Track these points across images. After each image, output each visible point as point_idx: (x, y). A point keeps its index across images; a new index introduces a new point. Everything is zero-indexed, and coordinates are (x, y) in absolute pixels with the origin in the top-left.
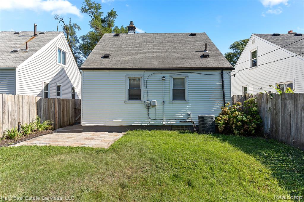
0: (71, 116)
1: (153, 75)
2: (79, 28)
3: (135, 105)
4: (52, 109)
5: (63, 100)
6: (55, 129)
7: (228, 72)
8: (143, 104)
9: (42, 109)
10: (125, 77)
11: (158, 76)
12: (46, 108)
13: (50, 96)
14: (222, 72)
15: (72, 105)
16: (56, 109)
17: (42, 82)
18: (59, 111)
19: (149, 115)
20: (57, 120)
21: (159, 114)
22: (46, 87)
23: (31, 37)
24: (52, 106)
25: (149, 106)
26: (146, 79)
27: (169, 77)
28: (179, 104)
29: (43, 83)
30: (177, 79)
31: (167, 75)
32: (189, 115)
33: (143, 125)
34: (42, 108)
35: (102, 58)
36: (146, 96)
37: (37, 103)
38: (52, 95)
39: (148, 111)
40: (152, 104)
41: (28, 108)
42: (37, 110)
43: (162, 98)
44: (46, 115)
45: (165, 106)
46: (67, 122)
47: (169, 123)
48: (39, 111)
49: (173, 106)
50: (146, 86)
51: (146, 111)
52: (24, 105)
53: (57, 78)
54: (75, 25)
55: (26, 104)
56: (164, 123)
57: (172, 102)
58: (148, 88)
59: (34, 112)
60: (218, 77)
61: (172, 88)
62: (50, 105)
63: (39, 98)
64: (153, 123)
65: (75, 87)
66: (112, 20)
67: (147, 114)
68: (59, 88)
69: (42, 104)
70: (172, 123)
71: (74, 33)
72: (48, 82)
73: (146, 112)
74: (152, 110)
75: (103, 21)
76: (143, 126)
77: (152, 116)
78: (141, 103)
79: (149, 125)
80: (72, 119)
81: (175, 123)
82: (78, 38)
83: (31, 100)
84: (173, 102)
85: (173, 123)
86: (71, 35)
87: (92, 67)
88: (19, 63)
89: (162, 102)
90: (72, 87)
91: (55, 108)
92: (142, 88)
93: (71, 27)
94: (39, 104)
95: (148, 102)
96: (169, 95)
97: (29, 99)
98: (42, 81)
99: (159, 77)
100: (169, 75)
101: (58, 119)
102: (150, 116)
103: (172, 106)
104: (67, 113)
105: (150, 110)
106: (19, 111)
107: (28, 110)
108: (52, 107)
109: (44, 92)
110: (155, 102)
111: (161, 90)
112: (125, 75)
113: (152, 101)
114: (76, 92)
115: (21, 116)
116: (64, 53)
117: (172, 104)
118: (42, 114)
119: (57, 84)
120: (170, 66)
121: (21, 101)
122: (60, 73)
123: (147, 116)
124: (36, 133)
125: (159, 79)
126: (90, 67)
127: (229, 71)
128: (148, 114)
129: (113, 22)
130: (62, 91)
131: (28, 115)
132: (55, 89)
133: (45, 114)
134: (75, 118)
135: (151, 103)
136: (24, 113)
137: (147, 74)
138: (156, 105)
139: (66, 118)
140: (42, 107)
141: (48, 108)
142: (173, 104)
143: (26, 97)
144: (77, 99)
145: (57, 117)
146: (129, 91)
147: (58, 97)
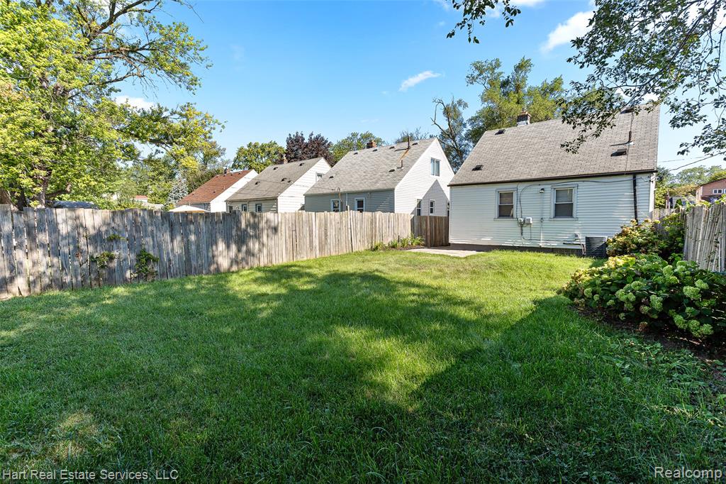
2: (466, 105)
3: (506, 223)
4: (424, 227)
5: (435, 217)
6: (426, 246)
7: (645, 177)
8: (515, 222)
9: (416, 226)
10: (495, 192)
11: (536, 188)
12: (419, 225)
13: (422, 214)
14: (634, 177)
16: (428, 227)
18: (431, 229)
19: (522, 235)
20: (429, 238)
21: (535, 234)
22: (419, 205)
23: (405, 151)
24: (424, 223)
25: (522, 225)
26: (520, 193)
27: (550, 189)
28: (563, 222)
29: (416, 200)
30: (562, 190)
31: (548, 187)
32: (576, 236)
35: (474, 170)
36: (519, 212)
38: (425, 212)
39: (522, 230)
40: (526, 222)
41: (405, 225)
42: (411, 227)
43: (539, 214)
45: (543, 224)
47: (548, 244)
48: (413, 227)
49: (554, 224)
50: (520, 201)
51: (519, 229)
53: (430, 192)
54: (460, 102)
55: (403, 221)
56: (541, 244)
57: (553, 219)
58: (522, 203)
59: (409, 228)
60: (629, 184)
61: (553, 202)
62: (422, 223)
63: (413, 215)
64: (528, 244)
66: (523, 77)
67: (520, 233)
68: (432, 204)
69: (415, 221)
70: (552, 244)
71: (458, 114)
72: (421, 199)
73: (520, 231)
74: (526, 229)
75: (505, 84)
76: (515, 246)
77: (526, 235)
78: (513, 221)
79: (522, 246)
80: (445, 239)
81: (556, 244)
82: (465, 121)
83: (407, 218)
84: (555, 219)
85: (554, 244)
86: (454, 119)
87: (460, 183)
88: (396, 183)
89: (540, 219)
90: (448, 201)
91: (426, 225)
92: (515, 203)
93: (454, 107)
94: (412, 221)
95: (522, 219)
96: (550, 211)
97: (404, 216)
98: (415, 198)
99: (537, 190)
100: (550, 186)
101: (430, 236)
102: (524, 236)
103: (552, 224)
105: (523, 228)
106: (398, 227)
108: (424, 225)
109: (417, 209)
110: (530, 219)
111: (539, 205)
112: (496, 189)
113: (527, 218)
115: (400, 231)
116: (438, 162)
117: (553, 222)
118: (415, 231)
119: (430, 200)
120: (554, 175)
121: (399, 219)
122: (433, 187)
123: (520, 235)
124: (411, 247)
125: (536, 192)
126: (458, 183)
127: (648, 175)
128: (522, 233)
129: (524, 79)
130: (435, 208)
131: (405, 231)
132: (428, 205)
133: (418, 231)
135: (524, 221)
137: (521, 186)
138: (531, 222)
139: (438, 238)
141: (421, 226)
142: (555, 222)
145: (429, 234)
146: (500, 207)
147: (431, 214)
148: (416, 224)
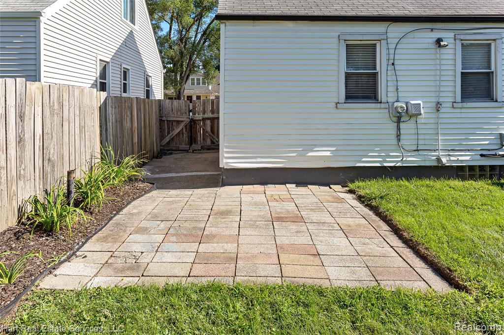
0: (155, 139)
1: (411, 35)
3: (364, 112)
4: (127, 125)
8: (382, 111)
9: (111, 124)
10: (336, 40)
11: (426, 36)
12: (116, 122)
13: (111, 93)
15: (156, 112)
16: (132, 123)
17: (95, 59)
18: (139, 128)
19: (399, 140)
20: (136, 149)
21: (427, 137)
24: (127, 116)
25: (399, 117)
26: (392, 46)
27: (452, 41)
29: (98, 61)
30: (472, 45)
31: (447, 35)
33: (386, 165)
34: (109, 122)
36: (391, 89)
37: (100, 108)
38: (114, 89)
39: (399, 129)
40: (411, 110)
41: (83, 124)
42: (101, 126)
43: (433, 94)
44: (117, 138)
45: (441, 115)
46: (151, 150)
47: (452, 158)
48: (105, 129)
49: (463, 115)
50: (393, 64)
52: (72, 115)
53: (122, 51)
55: (77, 112)
57: (460, 105)
58: (397, 67)
59: (95, 133)
61: (460, 69)
62: (123, 113)
64: (412, 160)
65: (150, 74)
67: (394, 137)
68: (125, 75)
69: (110, 110)
70: (461, 158)
72: (108, 60)
73: (394, 132)
74: (407, 127)
76: (385, 167)
77: (408, 141)
78: (380, 108)
79: (399, 164)
80: (156, 143)
81: (468, 158)
83: (88, 102)
84: (465, 105)
85: (465, 159)
87: (248, 13)
89: (434, 105)
90: (146, 73)
91: (132, 120)
92: (381, 67)
94: (103, 110)
95: (399, 104)
96: (453, 87)
97: (83, 97)
98: (95, 55)
99: (427, 41)
100: (452, 35)
101: (138, 145)
102: (402, 142)
103: (459, 115)
104: (150, 131)
105: (402, 125)
106: (61, 134)
107: (82, 128)
108: (128, 119)
109: (100, 82)
110: (420, 104)
111: (432, 73)
112: (337, 34)
113: (412, 102)
114: (152, 85)
115: (66, 148)
117: (459, 110)
118: (111, 137)
119: (124, 66)
121: (66, 103)
122: (127, 42)
123: (395, 142)
125: (426, 46)
126: (242, 13)
128: (398, 136)
130: (130, 81)
131: (83, 144)
132: (119, 76)
134: (161, 140)
135: (407, 108)
136: (72, 139)
137: (396, 30)
138: (422, 112)
139: (148, 143)
140: (109, 119)
141: (120, 121)
142: (463, 110)
143: (77, 93)
144: (153, 98)
145: (136, 141)
146: (348, 76)
147: (124, 95)
148: (111, 118)
